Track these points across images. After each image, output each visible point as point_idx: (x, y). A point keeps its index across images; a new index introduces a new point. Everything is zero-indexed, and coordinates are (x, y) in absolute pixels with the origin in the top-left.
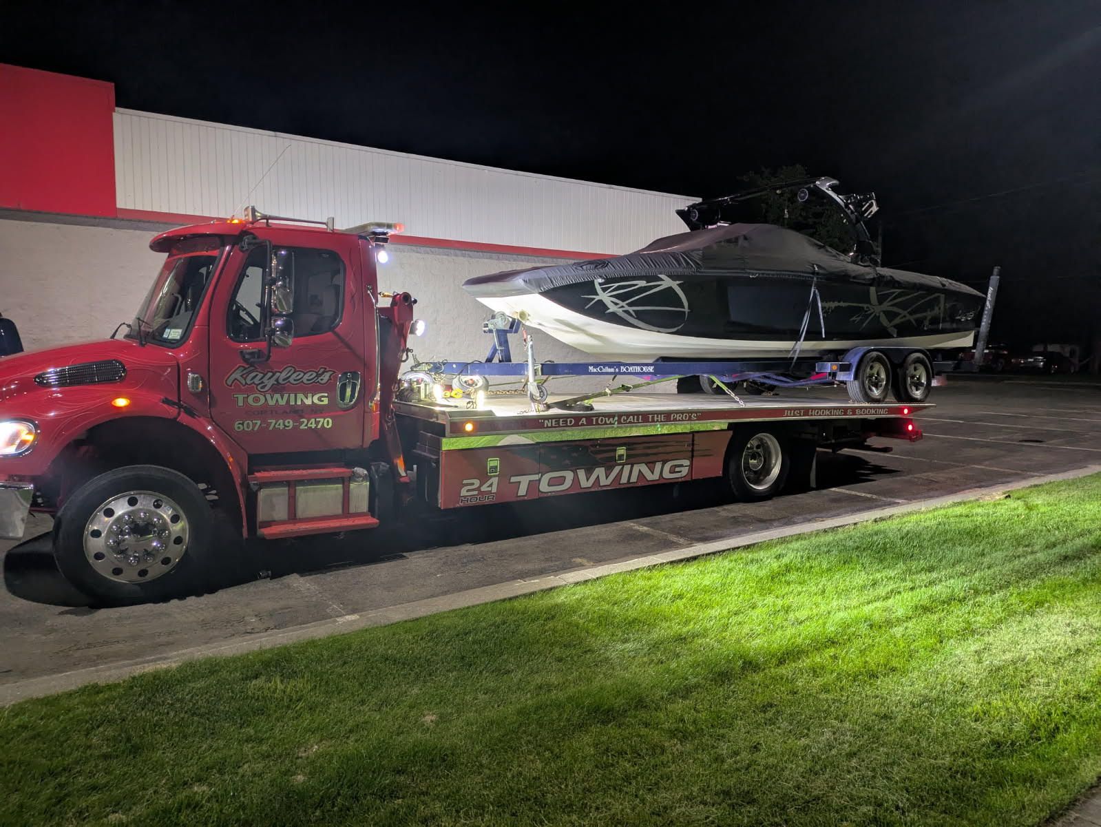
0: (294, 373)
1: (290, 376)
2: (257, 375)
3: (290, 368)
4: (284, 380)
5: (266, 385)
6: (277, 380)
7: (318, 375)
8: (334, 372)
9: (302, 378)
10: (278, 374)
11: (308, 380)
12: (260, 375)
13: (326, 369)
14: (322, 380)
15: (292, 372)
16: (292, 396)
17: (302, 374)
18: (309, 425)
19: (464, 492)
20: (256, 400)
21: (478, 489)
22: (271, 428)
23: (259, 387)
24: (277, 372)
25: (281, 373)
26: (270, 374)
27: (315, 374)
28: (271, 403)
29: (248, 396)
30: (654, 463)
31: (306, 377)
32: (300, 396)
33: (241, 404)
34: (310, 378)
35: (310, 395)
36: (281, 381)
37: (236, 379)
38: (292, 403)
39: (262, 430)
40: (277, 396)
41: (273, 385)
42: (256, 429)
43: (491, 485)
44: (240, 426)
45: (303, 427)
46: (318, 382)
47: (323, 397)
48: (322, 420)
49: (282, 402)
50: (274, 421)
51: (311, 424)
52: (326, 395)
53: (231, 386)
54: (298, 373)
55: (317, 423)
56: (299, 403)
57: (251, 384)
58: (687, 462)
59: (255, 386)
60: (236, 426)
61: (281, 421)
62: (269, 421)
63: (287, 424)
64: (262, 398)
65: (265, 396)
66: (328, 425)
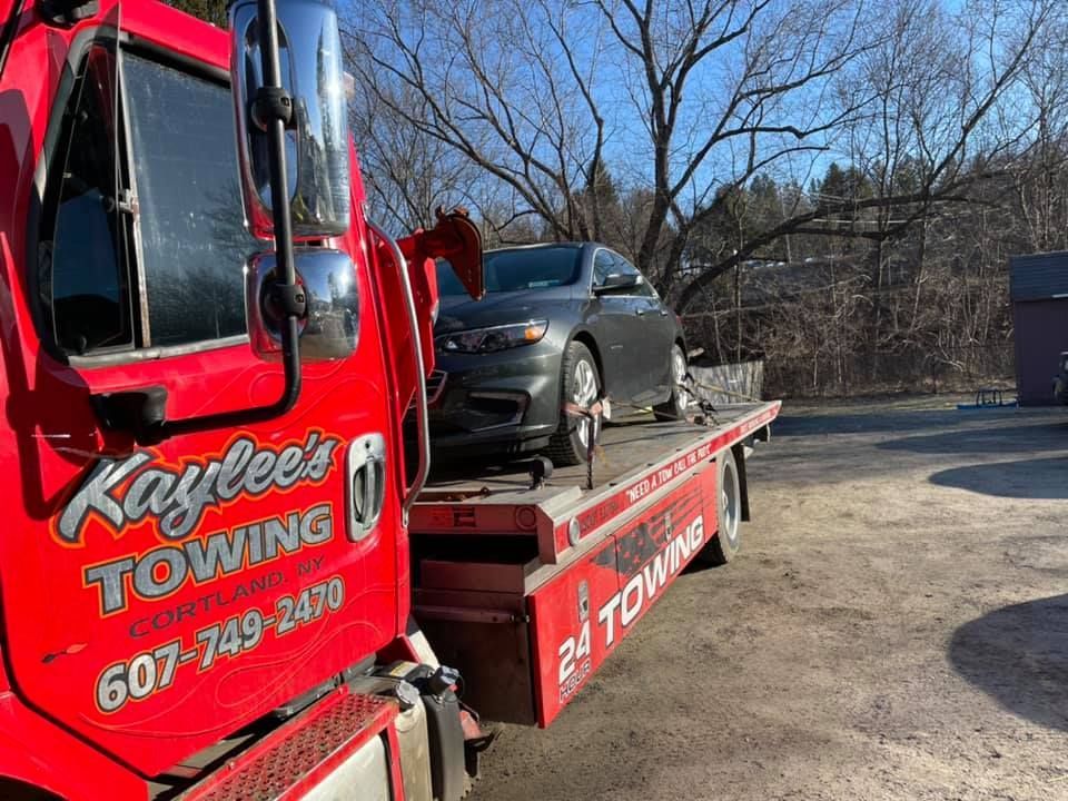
0: (254, 455)
1: (243, 472)
2: (157, 480)
3: (243, 443)
4: (230, 486)
5: (184, 514)
6: (213, 490)
7: (307, 457)
8: (338, 441)
9: (273, 468)
10: (213, 468)
11: (287, 474)
12: (168, 479)
13: (319, 434)
14: (314, 468)
15: (249, 452)
16: (254, 531)
17: (272, 457)
18: (298, 615)
19: (563, 675)
20: (161, 573)
21: (573, 658)
22: (207, 661)
23: (166, 525)
24: (210, 460)
25: (221, 461)
26: (194, 471)
27: (299, 452)
28: (205, 571)
29: (135, 565)
30: (685, 530)
31: (282, 466)
32: (274, 529)
33: (114, 599)
34: (287, 469)
35: (293, 524)
36: (223, 491)
37: (90, 508)
38: (257, 557)
39: (185, 673)
40: (218, 542)
41: (206, 504)
42: (165, 680)
43: (584, 644)
44: (119, 686)
45: (284, 626)
46: (308, 475)
47: (318, 520)
48: (322, 589)
49: (231, 563)
50: (213, 633)
51: (302, 609)
52: (326, 510)
53: (76, 539)
54: (263, 455)
55: (313, 599)
56: (271, 551)
57: (143, 516)
58: (699, 520)
59: (154, 521)
60: (104, 690)
61: (232, 626)
62: (201, 637)
63: (248, 631)
64: (177, 559)
65: (185, 554)
66: (335, 601)
